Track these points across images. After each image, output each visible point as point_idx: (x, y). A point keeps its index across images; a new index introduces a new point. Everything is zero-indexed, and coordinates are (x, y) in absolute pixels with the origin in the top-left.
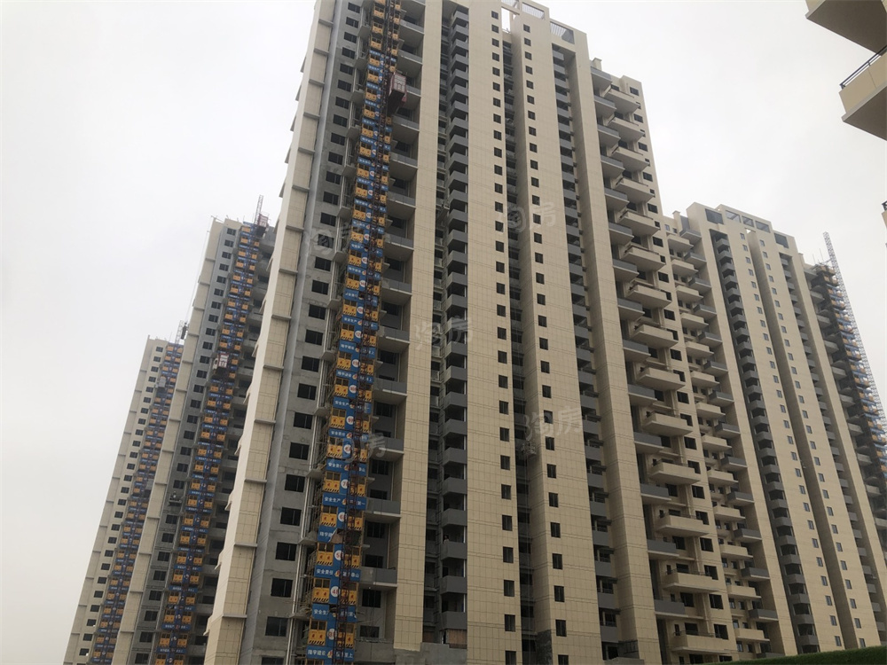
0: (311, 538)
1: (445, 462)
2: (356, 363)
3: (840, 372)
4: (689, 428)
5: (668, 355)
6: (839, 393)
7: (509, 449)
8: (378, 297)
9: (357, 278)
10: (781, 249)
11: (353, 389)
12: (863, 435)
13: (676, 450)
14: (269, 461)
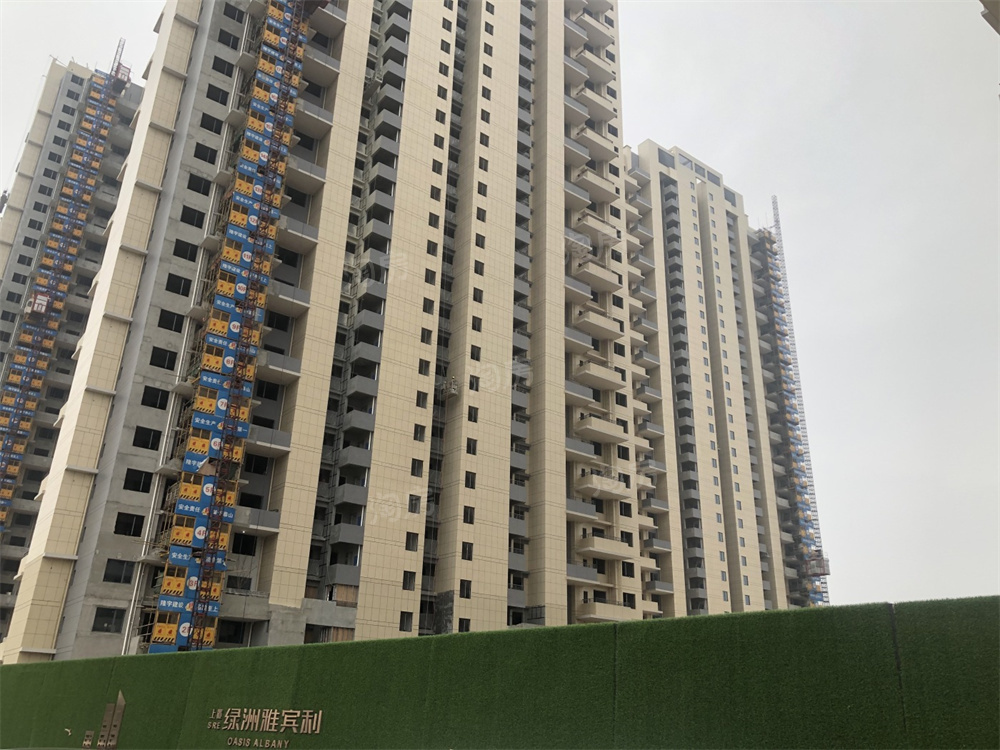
0: (174, 466)
1: (350, 392)
2: (247, 256)
3: (766, 346)
4: (623, 383)
5: (609, 301)
6: (763, 368)
7: (428, 384)
8: (282, 177)
9: (257, 147)
10: (728, 206)
11: (241, 288)
12: (778, 413)
13: (606, 405)
14: (121, 368)
